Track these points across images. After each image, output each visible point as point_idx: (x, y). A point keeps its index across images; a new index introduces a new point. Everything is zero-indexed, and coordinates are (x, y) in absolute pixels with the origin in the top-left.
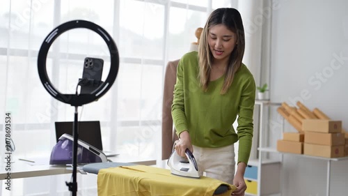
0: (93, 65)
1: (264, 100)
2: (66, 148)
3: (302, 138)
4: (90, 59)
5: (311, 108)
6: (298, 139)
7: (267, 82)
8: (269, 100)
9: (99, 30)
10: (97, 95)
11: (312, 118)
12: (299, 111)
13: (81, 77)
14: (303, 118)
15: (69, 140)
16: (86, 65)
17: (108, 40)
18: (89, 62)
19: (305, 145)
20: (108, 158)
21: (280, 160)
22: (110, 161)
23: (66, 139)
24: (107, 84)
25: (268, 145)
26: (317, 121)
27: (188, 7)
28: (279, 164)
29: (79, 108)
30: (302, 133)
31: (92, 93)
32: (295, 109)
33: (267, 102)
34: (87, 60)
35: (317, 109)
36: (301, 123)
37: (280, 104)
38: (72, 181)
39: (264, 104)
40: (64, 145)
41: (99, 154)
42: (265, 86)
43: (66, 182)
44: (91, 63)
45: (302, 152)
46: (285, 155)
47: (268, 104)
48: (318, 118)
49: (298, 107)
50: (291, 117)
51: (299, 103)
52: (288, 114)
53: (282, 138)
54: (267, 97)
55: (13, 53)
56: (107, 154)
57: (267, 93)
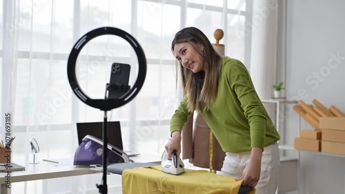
0: (120, 71)
1: (280, 98)
2: (89, 149)
3: (319, 136)
4: (117, 64)
5: (328, 105)
6: (315, 136)
7: (283, 80)
8: (285, 98)
9: (127, 36)
10: (126, 100)
11: (328, 116)
12: (315, 109)
13: (109, 82)
14: (320, 116)
15: (92, 141)
16: (113, 70)
17: (136, 45)
18: (117, 67)
19: (322, 142)
20: (130, 158)
21: (297, 157)
22: (132, 161)
23: (89, 140)
24: (136, 89)
25: (285, 143)
26: (334, 118)
27: (204, 7)
28: (296, 161)
29: (109, 112)
30: (319, 131)
31: (121, 98)
32: (311, 107)
33: (283, 100)
34: (114, 65)
35: (333, 107)
36: (318, 121)
37: (296, 102)
38: (102, 184)
39: (280, 103)
40: (87, 146)
41: (121, 154)
42: (281, 84)
43: (97, 185)
44: (118, 68)
45: (320, 150)
46: (302, 153)
47: (284, 102)
48: (335, 115)
49: (314, 105)
50: (307, 115)
51: (315, 101)
52: (305, 112)
53: (298, 136)
54: (283, 96)
55: (36, 56)
56: (128, 154)
57: (282, 91)
